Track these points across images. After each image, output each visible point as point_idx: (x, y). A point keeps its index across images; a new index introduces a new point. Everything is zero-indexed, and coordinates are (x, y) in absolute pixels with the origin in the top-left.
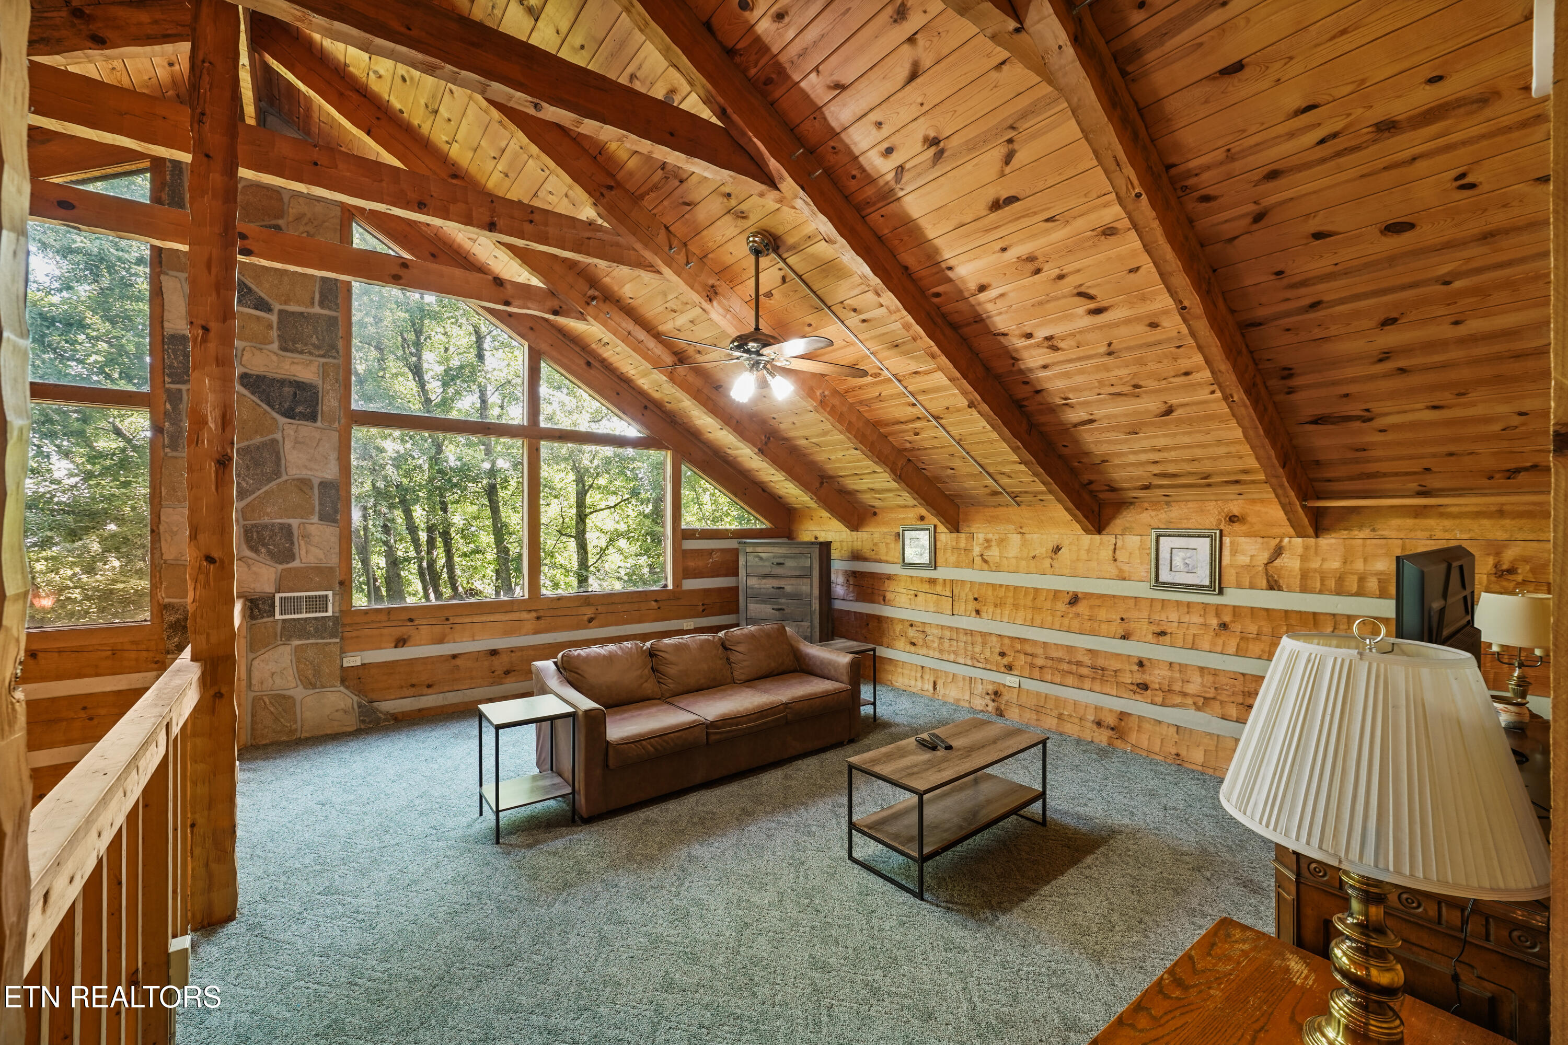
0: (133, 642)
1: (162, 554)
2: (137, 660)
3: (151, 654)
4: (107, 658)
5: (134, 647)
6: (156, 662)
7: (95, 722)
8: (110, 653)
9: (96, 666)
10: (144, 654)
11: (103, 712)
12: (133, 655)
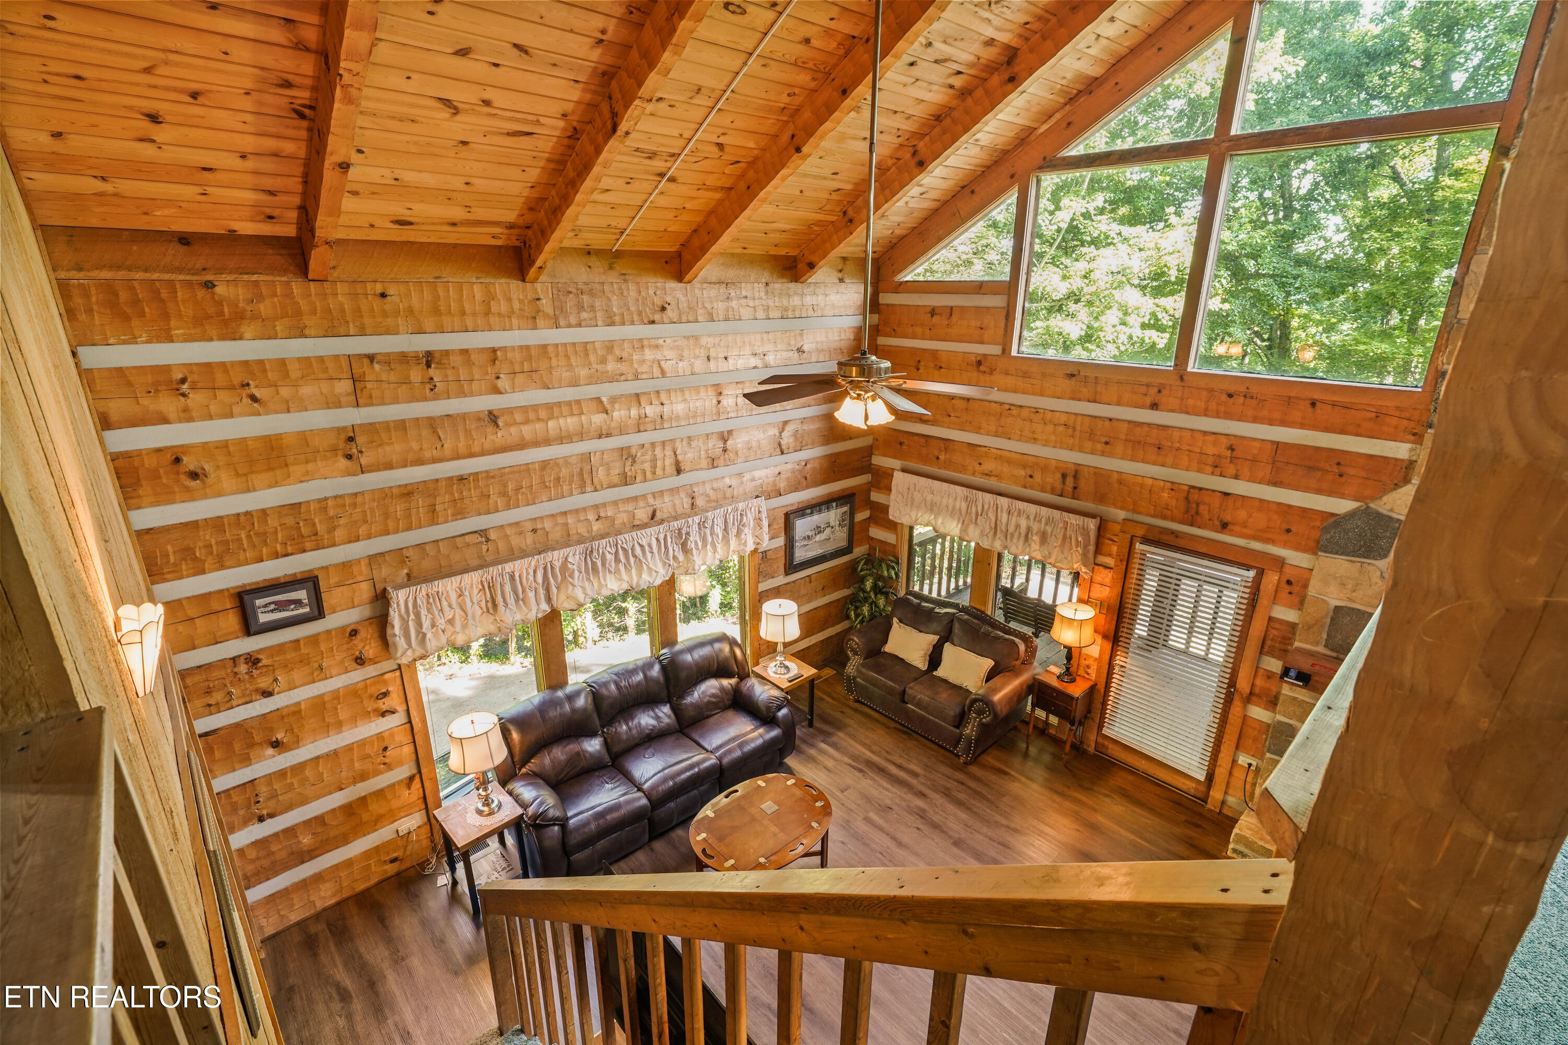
0: (1397, 408)
1: (1458, 312)
2: (1396, 427)
3: (1412, 424)
4: (1370, 419)
5: (1397, 414)
6: (1414, 434)
7: (1343, 479)
8: (1374, 415)
9: (1359, 426)
10: (1405, 422)
11: (1352, 471)
12: (1394, 421)
